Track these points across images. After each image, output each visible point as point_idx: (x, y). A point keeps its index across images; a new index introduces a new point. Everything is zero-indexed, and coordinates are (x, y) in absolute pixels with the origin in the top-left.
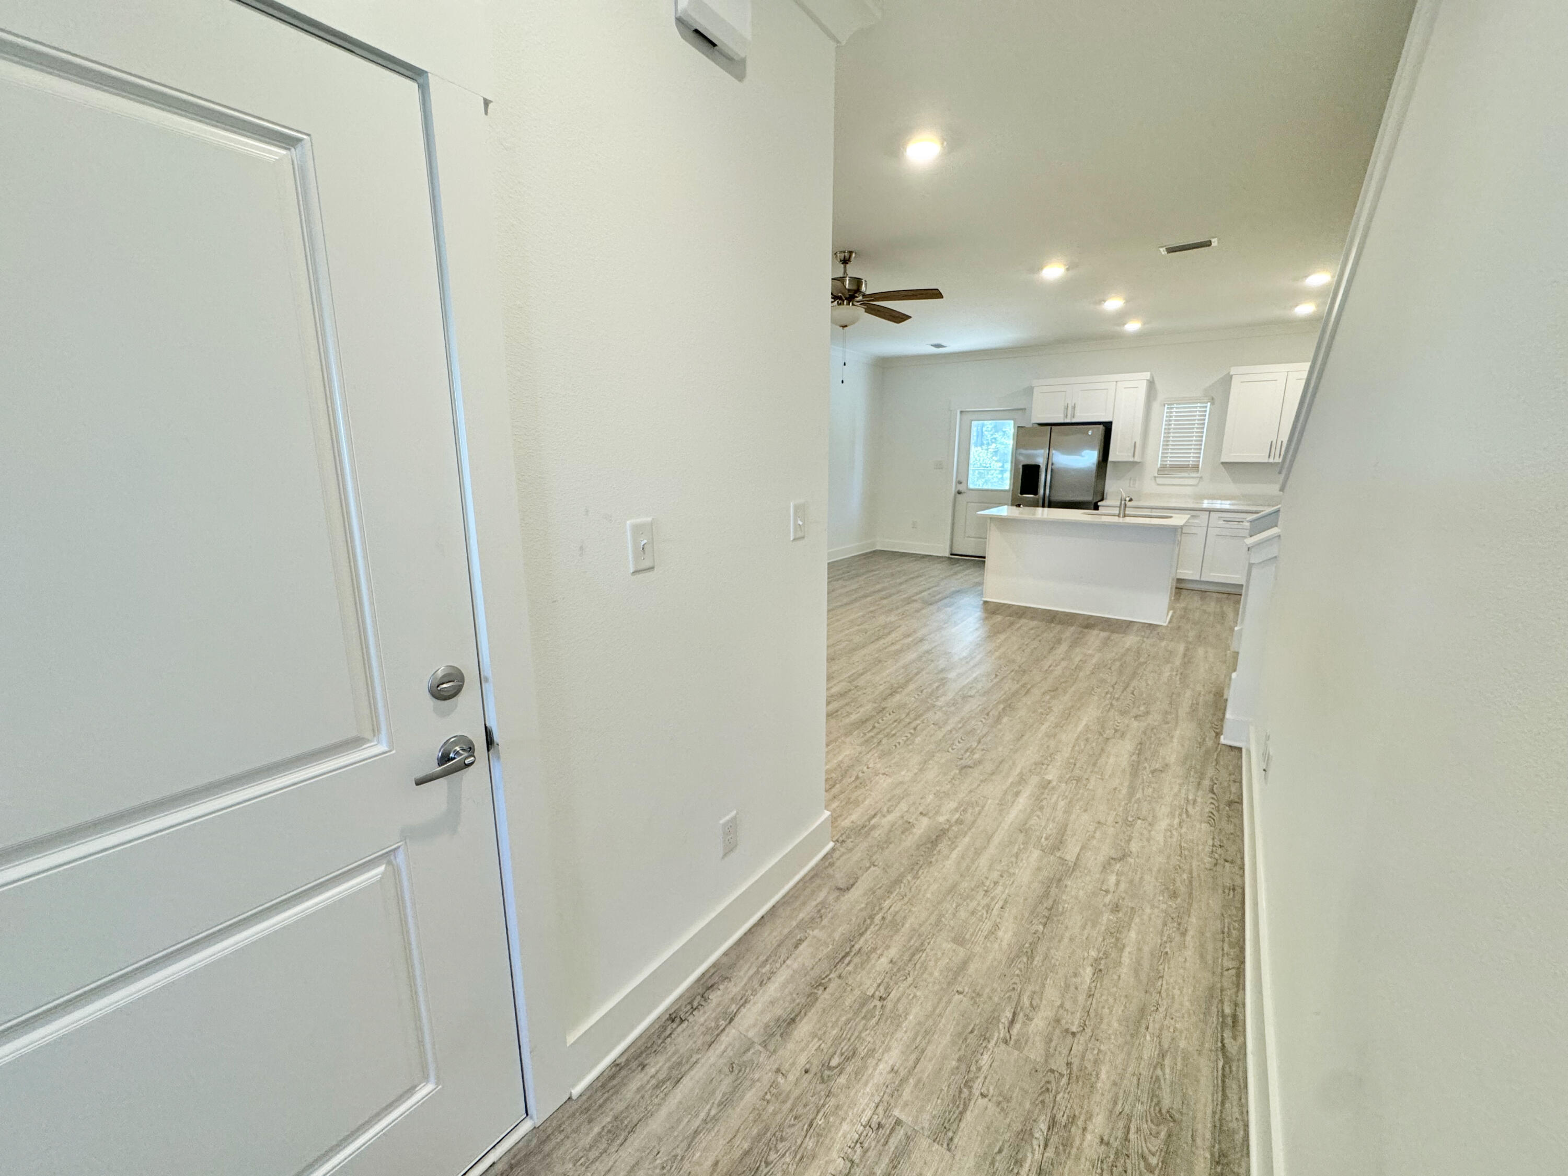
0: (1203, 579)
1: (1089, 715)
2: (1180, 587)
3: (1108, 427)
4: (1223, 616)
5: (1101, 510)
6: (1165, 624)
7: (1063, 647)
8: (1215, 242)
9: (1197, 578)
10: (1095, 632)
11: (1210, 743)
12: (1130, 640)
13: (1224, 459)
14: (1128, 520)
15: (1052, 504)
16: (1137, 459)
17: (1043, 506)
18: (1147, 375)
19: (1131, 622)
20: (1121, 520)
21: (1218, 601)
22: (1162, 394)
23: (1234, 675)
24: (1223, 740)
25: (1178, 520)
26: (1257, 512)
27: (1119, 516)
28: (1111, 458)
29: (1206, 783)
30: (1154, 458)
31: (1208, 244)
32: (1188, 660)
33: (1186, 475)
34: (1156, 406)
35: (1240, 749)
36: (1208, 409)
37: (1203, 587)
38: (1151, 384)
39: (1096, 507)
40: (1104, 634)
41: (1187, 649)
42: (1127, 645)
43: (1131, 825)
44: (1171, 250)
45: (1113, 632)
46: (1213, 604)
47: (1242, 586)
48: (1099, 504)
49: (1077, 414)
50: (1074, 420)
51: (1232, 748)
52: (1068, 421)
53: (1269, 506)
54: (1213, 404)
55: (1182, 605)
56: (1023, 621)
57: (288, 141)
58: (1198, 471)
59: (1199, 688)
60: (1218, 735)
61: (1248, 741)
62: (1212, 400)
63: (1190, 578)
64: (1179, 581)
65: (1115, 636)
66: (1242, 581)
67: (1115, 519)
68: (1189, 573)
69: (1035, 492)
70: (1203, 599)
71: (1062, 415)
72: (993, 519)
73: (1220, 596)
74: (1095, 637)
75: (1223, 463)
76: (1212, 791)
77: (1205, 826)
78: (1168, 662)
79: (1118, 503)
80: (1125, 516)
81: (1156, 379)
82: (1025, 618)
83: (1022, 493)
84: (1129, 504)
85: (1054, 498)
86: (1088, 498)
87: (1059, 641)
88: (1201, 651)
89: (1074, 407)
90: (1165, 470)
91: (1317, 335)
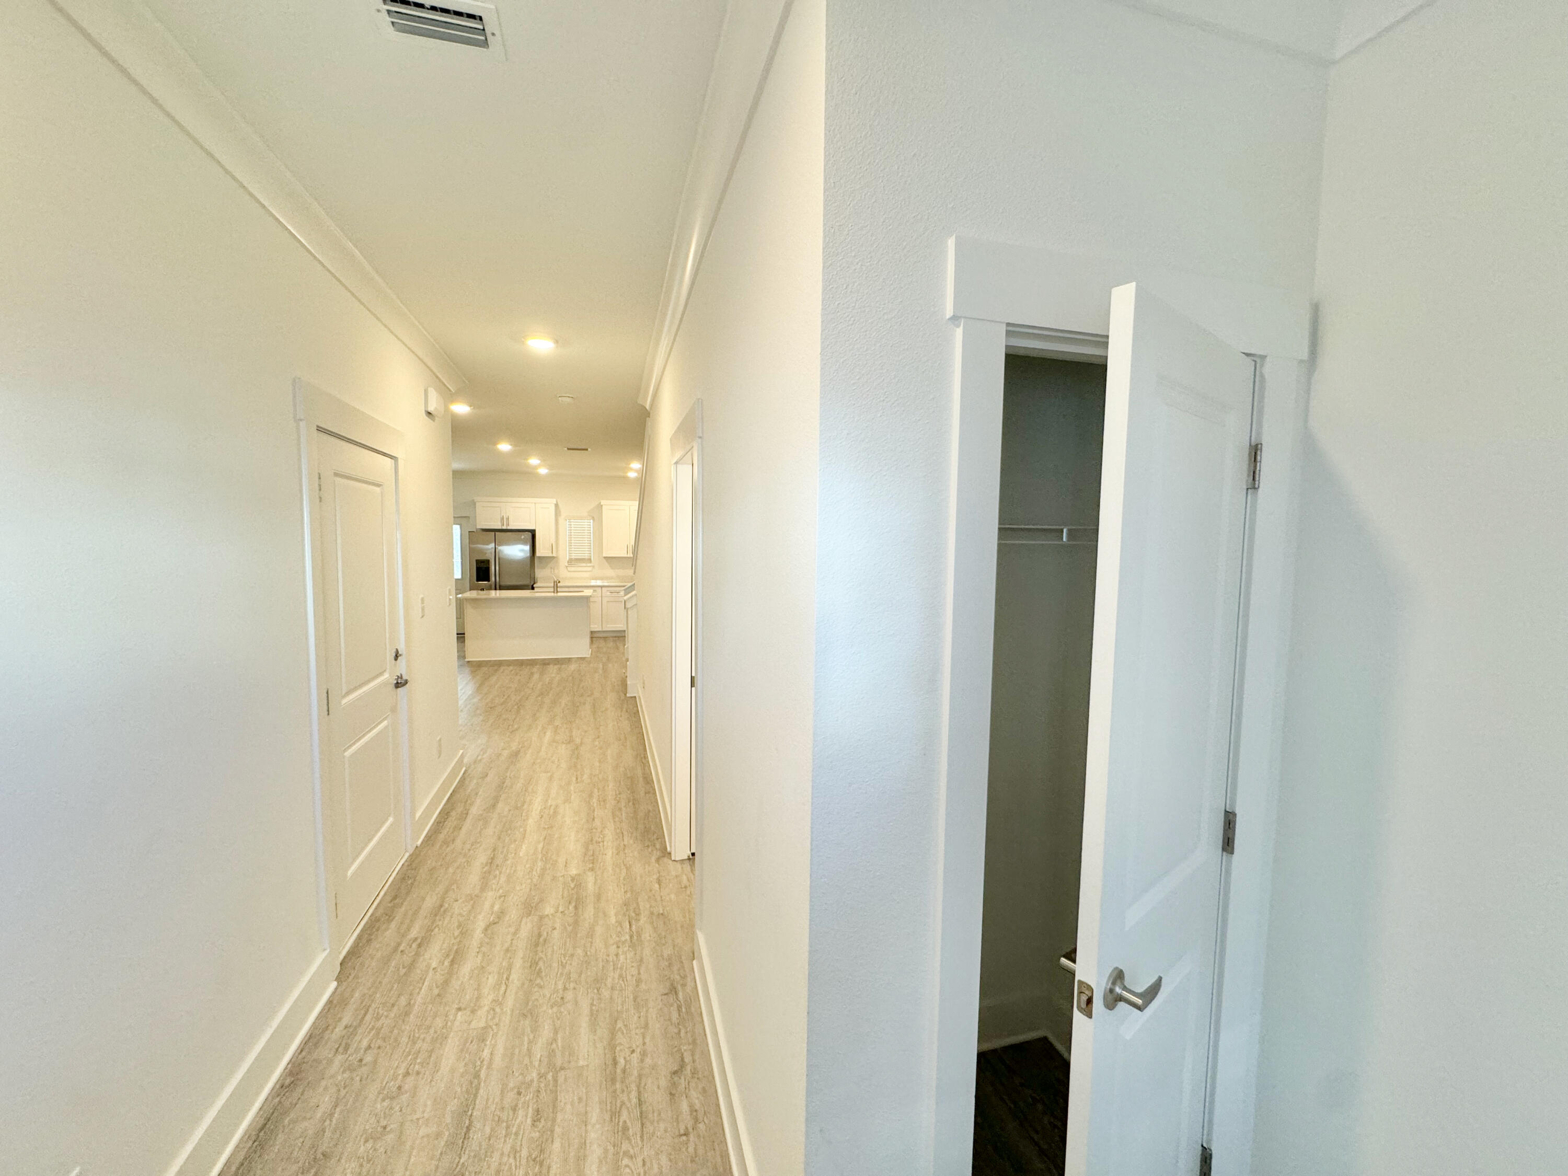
0: (604, 630)
1: (565, 700)
2: (594, 636)
3: (533, 533)
4: (618, 648)
5: (536, 590)
6: (589, 656)
7: (536, 676)
8: (589, 450)
9: (600, 630)
10: (551, 666)
11: (623, 697)
12: (573, 667)
13: (605, 555)
14: (559, 594)
15: (502, 588)
16: (554, 555)
17: (496, 589)
18: (554, 501)
19: (570, 658)
20: (556, 594)
21: (614, 641)
22: (564, 513)
23: (628, 663)
24: (628, 695)
25: (587, 592)
26: (624, 586)
27: (554, 592)
28: (538, 554)
29: (624, 709)
30: (564, 555)
31: (587, 450)
32: (605, 670)
33: (584, 565)
34: (561, 520)
35: (635, 697)
36: (592, 524)
37: (605, 635)
38: (557, 505)
39: (533, 588)
40: (556, 667)
41: (603, 666)
42: (573, 669)
43: (598, 728)
44: (568, 449)
45: (562, 664)
46: (611, 644)
47: (625, 631)
48: (534, 586)
49: (511, 523)
50: (509, 528)
51: (632, 697)
52: (504, 527)
53: (628, 582)
54: (594, 520)
55: (594, 646)
56: (502, 668)
57: (378, 485)
58: (591, 562)
59: (613, 680)
60: (625, 694)
61: (638, 693)
62: (593, 518)
63: (596, 630)
64: (592, 632)
65: (563, 666)
66: (625, 628)
67: (552, 594)
68: (596, 627)
69: (488, 579)
70: (605, 641)
71: (500, 524)
72: (467, 599)
73: (615, 638)
74: (552, 670)
75: (605, 558)
76: (627, 712)
77: (627, 722)
78: (596, 672)
79: (552, 585)
80: (557, 592)
81: (559, 503)
82: (504, 666)
83: (478, 580)
84: (559, 585)
85: (503, 584)
86: (527, 582)
87: (532, 674)
88: (610, 665)
89: (508, 519)
90: (571, 562)
91: (639, 487)
